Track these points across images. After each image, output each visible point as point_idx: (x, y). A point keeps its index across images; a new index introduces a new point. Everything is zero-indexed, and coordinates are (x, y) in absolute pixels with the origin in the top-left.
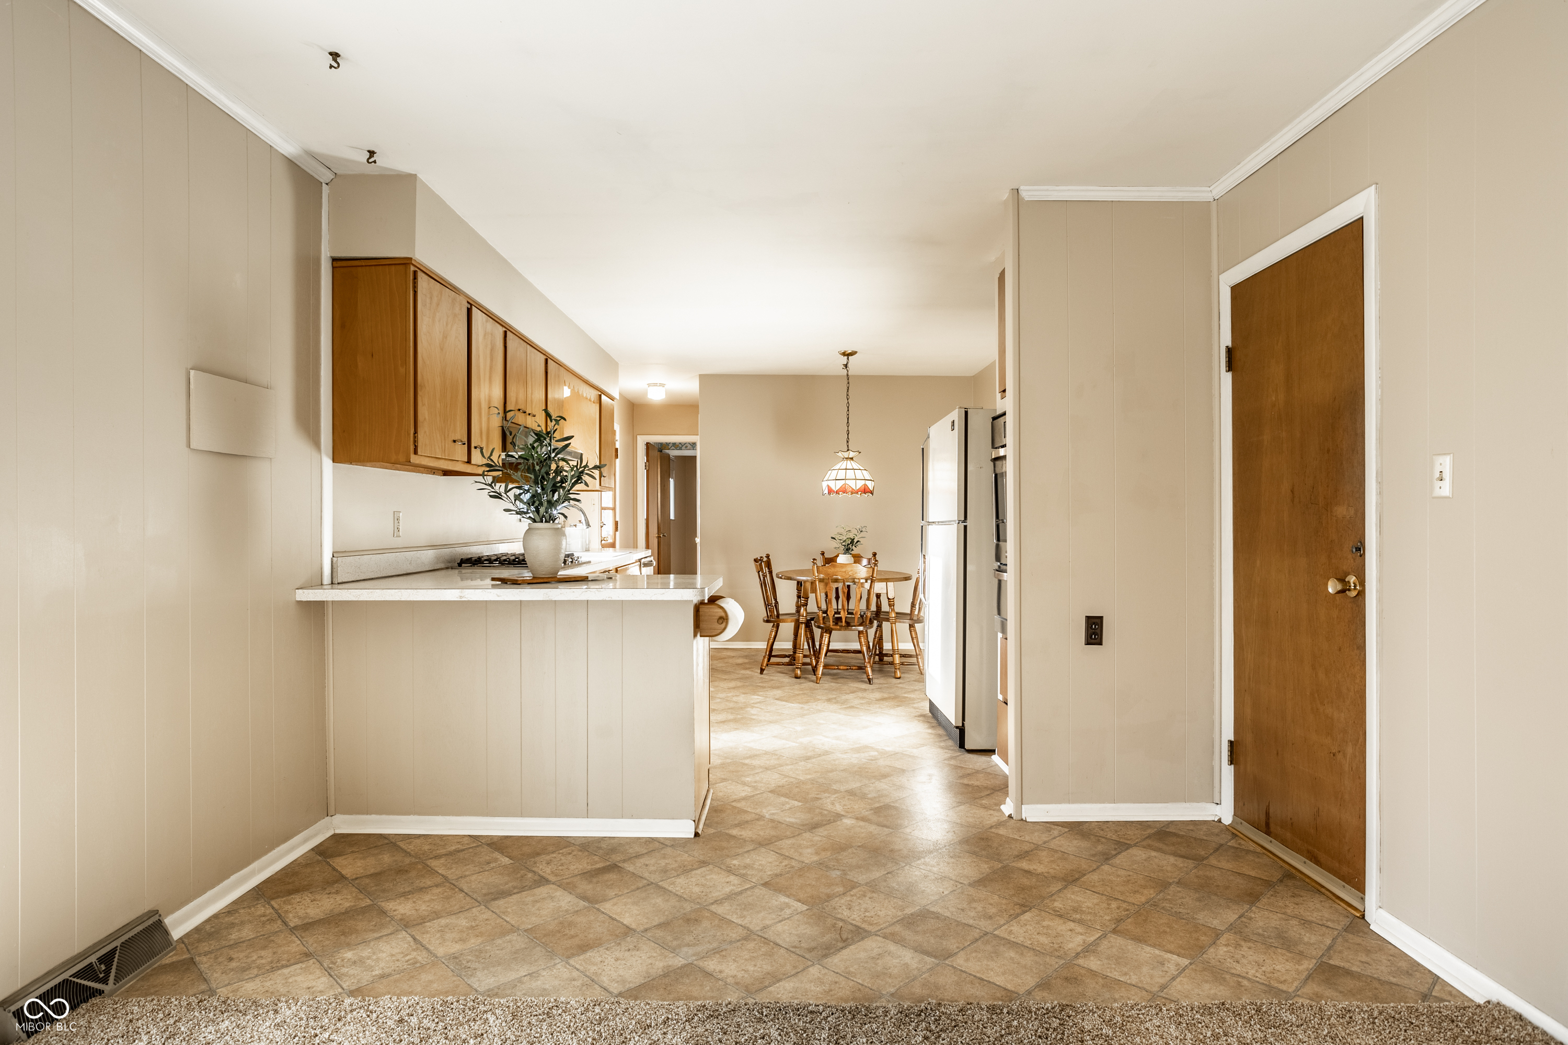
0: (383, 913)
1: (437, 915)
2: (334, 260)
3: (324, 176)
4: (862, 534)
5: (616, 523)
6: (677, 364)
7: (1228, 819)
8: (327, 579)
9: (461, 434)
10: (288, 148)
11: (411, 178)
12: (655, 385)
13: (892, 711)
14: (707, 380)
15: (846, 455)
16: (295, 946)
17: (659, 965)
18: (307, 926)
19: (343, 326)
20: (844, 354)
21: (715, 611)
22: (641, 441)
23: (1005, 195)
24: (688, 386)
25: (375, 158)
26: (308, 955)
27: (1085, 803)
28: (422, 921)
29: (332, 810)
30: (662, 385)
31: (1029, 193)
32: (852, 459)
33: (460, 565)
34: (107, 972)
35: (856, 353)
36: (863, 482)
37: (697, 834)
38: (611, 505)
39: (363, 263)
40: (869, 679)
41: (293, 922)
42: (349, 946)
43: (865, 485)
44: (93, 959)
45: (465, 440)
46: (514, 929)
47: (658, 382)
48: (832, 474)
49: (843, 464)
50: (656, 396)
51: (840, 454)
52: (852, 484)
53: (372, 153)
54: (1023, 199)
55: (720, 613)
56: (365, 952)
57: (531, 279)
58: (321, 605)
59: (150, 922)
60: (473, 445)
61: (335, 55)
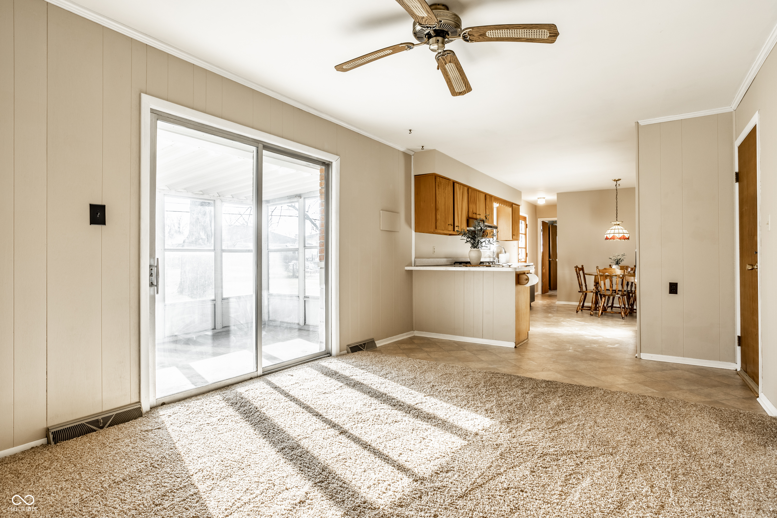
0: (422, 350)
1: (435, 352)
2: (415, 176)
3: (412, 153)
4: (624, 257)
5: (527, 254)
6: (549, 190)
7: (739, 369)
8: (413, 265)
9: (451, 222)
10: (402, 149)
11: (435, 150)
12: (541, 198)
13: (624, 328)
14: (560, 195)
15: (615, 223)
16: (401, 351)
17: (486, 366)
18: (404, 349)
19: (417, 194)
20: (615, 180)
21: (525, 277)
22: (540, 221)
23: (634, 124)
24: (553, 198)
25: (424, 148)
26: (403, 353)
27: (669, 355)
28: (431, 352)
29: (414, 329)
30: (544, 198)
31: (642, 123)
32: (619, 225)
33: (454, 264)
34: (364, 347)
35: (620, 179)
36: (623, 234)
37: (515, 347)
38: (524, 246)
39: (422, 176)
40: (622, 317)
41: (401, 348)
42: (413, 353)
43: (624, 235)
44: (362, 343)
45: (453, 224)
46: (452, 356)
47: (542, 197)
48: (609, 232)
49: (614, 227)
50: (541, 203)
51: (613, 223)
52: (617, 235)
53: (423, 147)
54: (640, 125)
55: (526, 277)
56: (416, 354)
57: (477, 169)
58: (411, 271)
59: (372, 340)
60: (455, 225)
61: (410, 130)
